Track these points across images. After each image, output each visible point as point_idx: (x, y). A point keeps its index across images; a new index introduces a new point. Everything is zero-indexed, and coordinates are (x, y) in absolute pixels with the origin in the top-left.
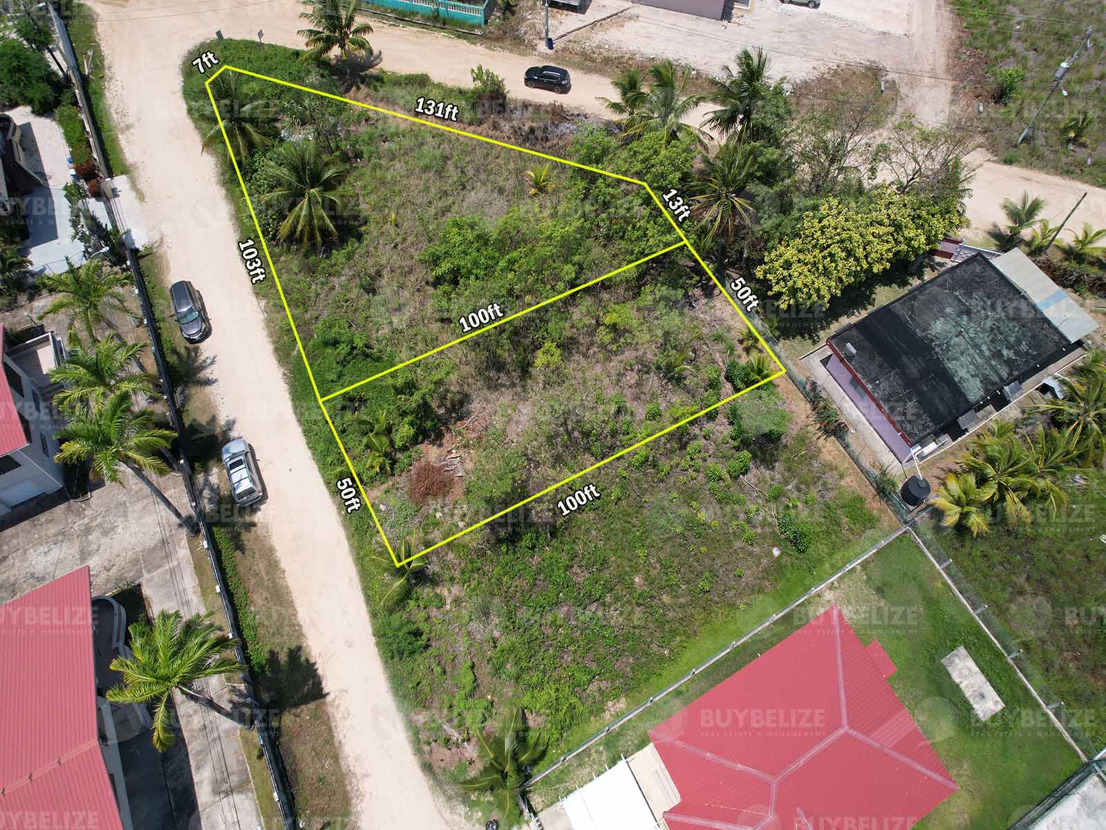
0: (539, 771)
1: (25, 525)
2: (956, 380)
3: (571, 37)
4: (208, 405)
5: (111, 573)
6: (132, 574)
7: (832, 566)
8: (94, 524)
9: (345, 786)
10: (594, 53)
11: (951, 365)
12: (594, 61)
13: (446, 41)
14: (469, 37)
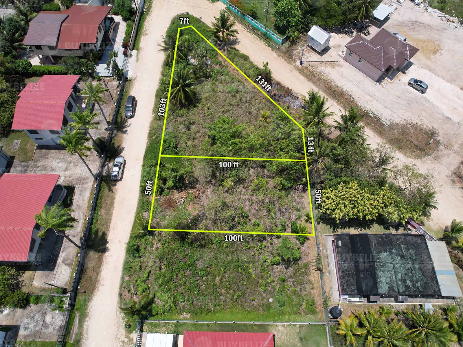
0: (151, 319)
1: (57, 151)
2: (379, 280)
3: (310, 63)
4: (121, 141)
5: (70, 179)
6: (75, 182)
7: (289, 319)
8: (73, 161)
9: (96, 284)
10: (316, 74)
11: (380, 273)
12: (314, 77)
13: (264, 46)
14: (273, 47)
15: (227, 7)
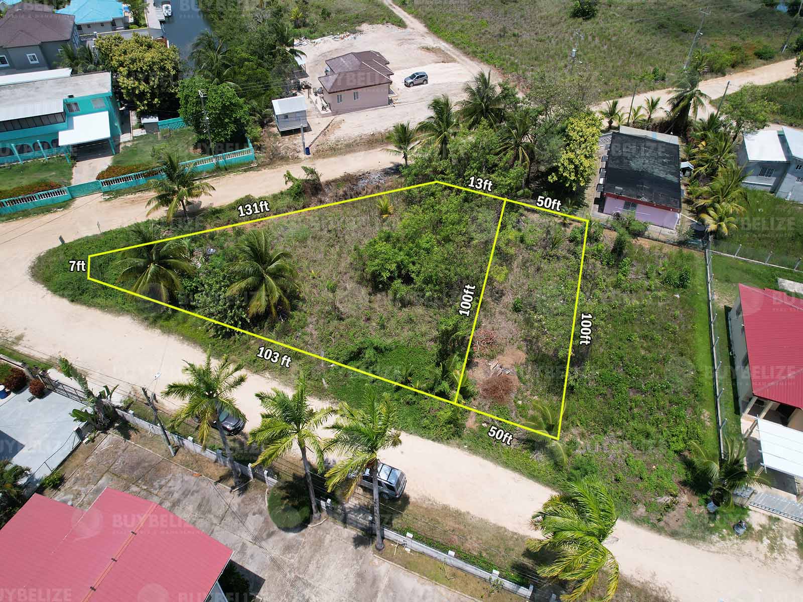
3: (317, 142)
10: (337, 145)
12: (341, 149)
14: (251, 169)
15: (105, 193)
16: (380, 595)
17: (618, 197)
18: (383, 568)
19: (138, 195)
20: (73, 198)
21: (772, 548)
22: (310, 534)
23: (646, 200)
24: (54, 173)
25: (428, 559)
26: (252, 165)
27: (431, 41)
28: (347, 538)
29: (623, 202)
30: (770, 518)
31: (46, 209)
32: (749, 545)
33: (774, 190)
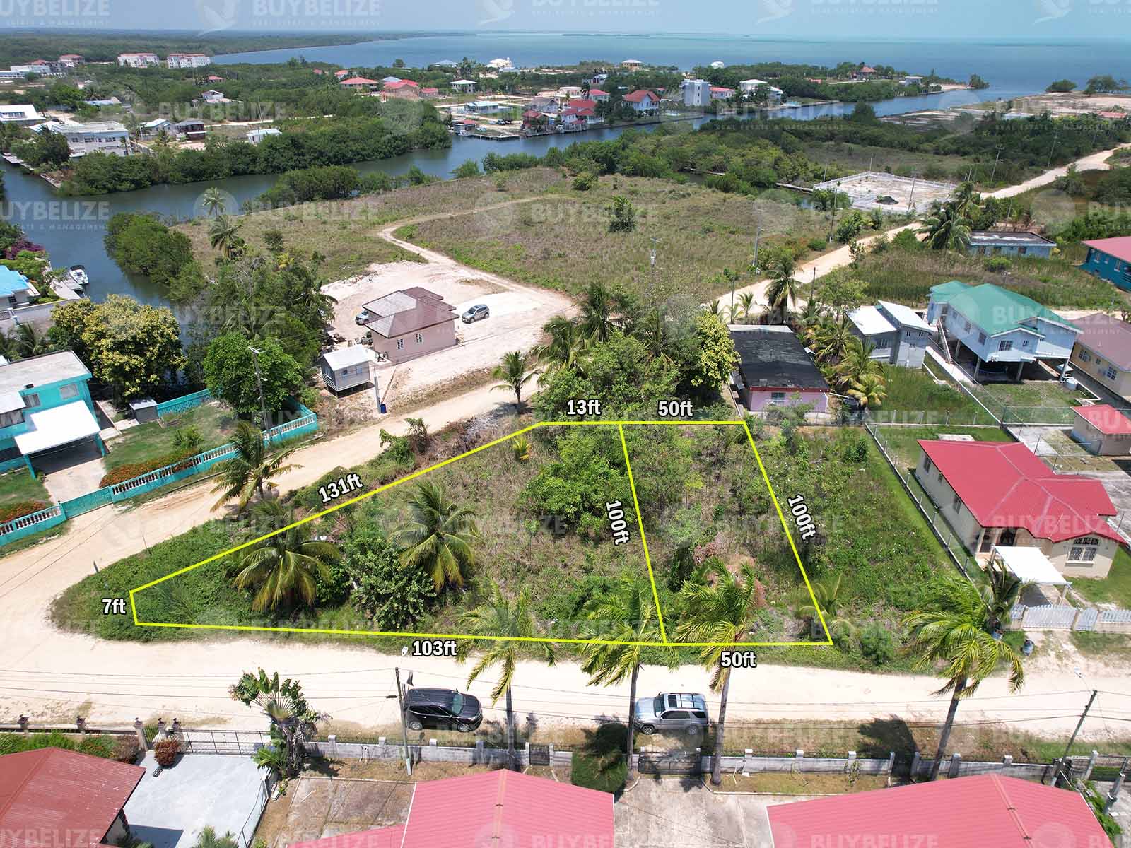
14: (318, 440)
15: (117, 503)
16: (743, 828)
17: (765, 389)
18: (731, 802)
19: (170, 497)
20: (68, 519)
21: (1059, 657)
22: (630, 799)
23: (793, 386)
24: (14, 496)
25: (771, 774)
26: (317, 436)
27: (466, 273)
28: (675, 788)
29: (769, 394)
30: (1045, 633)
31: (31, 541)
32: (1041, 661)
33: (893, 359)
